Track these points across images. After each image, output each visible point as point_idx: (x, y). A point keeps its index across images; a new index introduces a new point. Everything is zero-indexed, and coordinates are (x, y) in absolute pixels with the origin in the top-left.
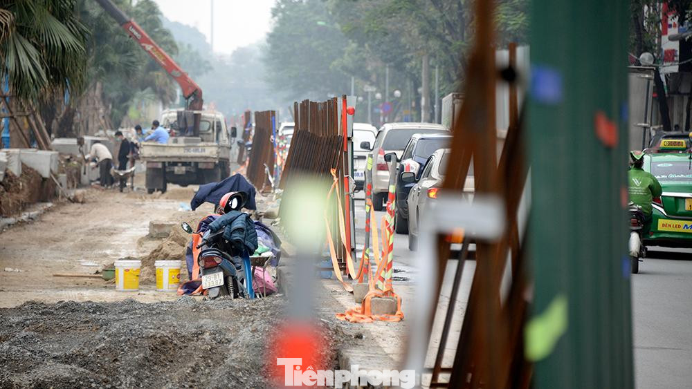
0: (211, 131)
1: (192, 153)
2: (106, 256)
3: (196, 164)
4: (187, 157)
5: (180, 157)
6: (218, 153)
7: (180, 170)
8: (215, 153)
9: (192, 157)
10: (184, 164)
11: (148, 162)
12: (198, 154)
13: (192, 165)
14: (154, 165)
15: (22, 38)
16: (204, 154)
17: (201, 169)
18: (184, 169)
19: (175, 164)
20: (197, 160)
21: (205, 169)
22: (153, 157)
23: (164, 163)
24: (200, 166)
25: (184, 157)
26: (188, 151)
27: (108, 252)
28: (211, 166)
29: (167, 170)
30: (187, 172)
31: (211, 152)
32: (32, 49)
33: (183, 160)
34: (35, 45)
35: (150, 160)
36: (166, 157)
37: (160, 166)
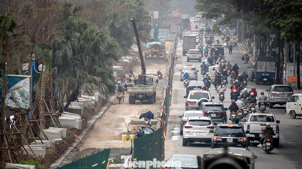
0: (149, 81)
1: (145, 91)
2: (120, 130)
3: (146, 94)
4: (143, 92)
5: (140, 92)
6: (153, 90)
7: (140, 96)
8: (152, 90)
9: (144, 92)
10: (142, 94)
11: (129, 94)
12: (146, 91)
13: (145, 95)
14: (132, 95)
15: (103, 84)
16: (148, 91)
17: (147, 96)
18: (142, 96)
19: (139, 94)
20: (146, 93)
21: (149, 96)
22: (132, 92)
23: (135, 94)
24: (147, 95)
25: (142, 92)
26: (143, 90)
27: (121, 128)
28: (151, 95)
29: (136, 96)
30: (143, 97)
31: (151, 90)
32: (105, 86)
33: (142, 93)
34: (105, 85)
35: (130, 93)
36: (136, 92)
37: (134, 95)
